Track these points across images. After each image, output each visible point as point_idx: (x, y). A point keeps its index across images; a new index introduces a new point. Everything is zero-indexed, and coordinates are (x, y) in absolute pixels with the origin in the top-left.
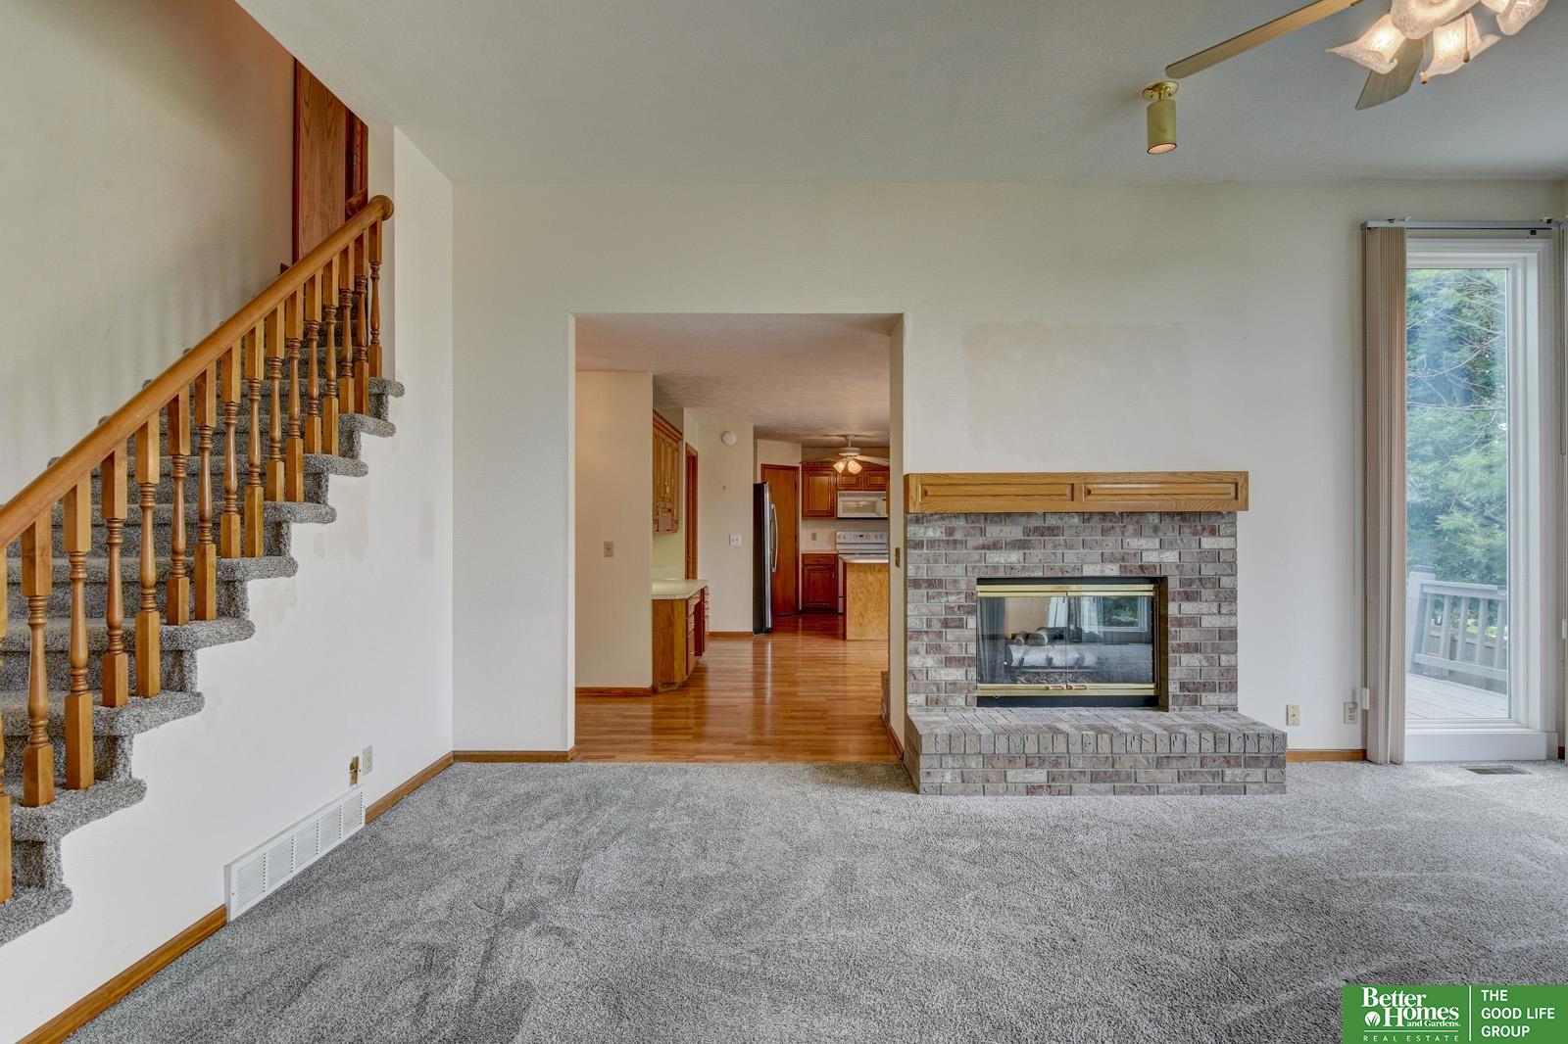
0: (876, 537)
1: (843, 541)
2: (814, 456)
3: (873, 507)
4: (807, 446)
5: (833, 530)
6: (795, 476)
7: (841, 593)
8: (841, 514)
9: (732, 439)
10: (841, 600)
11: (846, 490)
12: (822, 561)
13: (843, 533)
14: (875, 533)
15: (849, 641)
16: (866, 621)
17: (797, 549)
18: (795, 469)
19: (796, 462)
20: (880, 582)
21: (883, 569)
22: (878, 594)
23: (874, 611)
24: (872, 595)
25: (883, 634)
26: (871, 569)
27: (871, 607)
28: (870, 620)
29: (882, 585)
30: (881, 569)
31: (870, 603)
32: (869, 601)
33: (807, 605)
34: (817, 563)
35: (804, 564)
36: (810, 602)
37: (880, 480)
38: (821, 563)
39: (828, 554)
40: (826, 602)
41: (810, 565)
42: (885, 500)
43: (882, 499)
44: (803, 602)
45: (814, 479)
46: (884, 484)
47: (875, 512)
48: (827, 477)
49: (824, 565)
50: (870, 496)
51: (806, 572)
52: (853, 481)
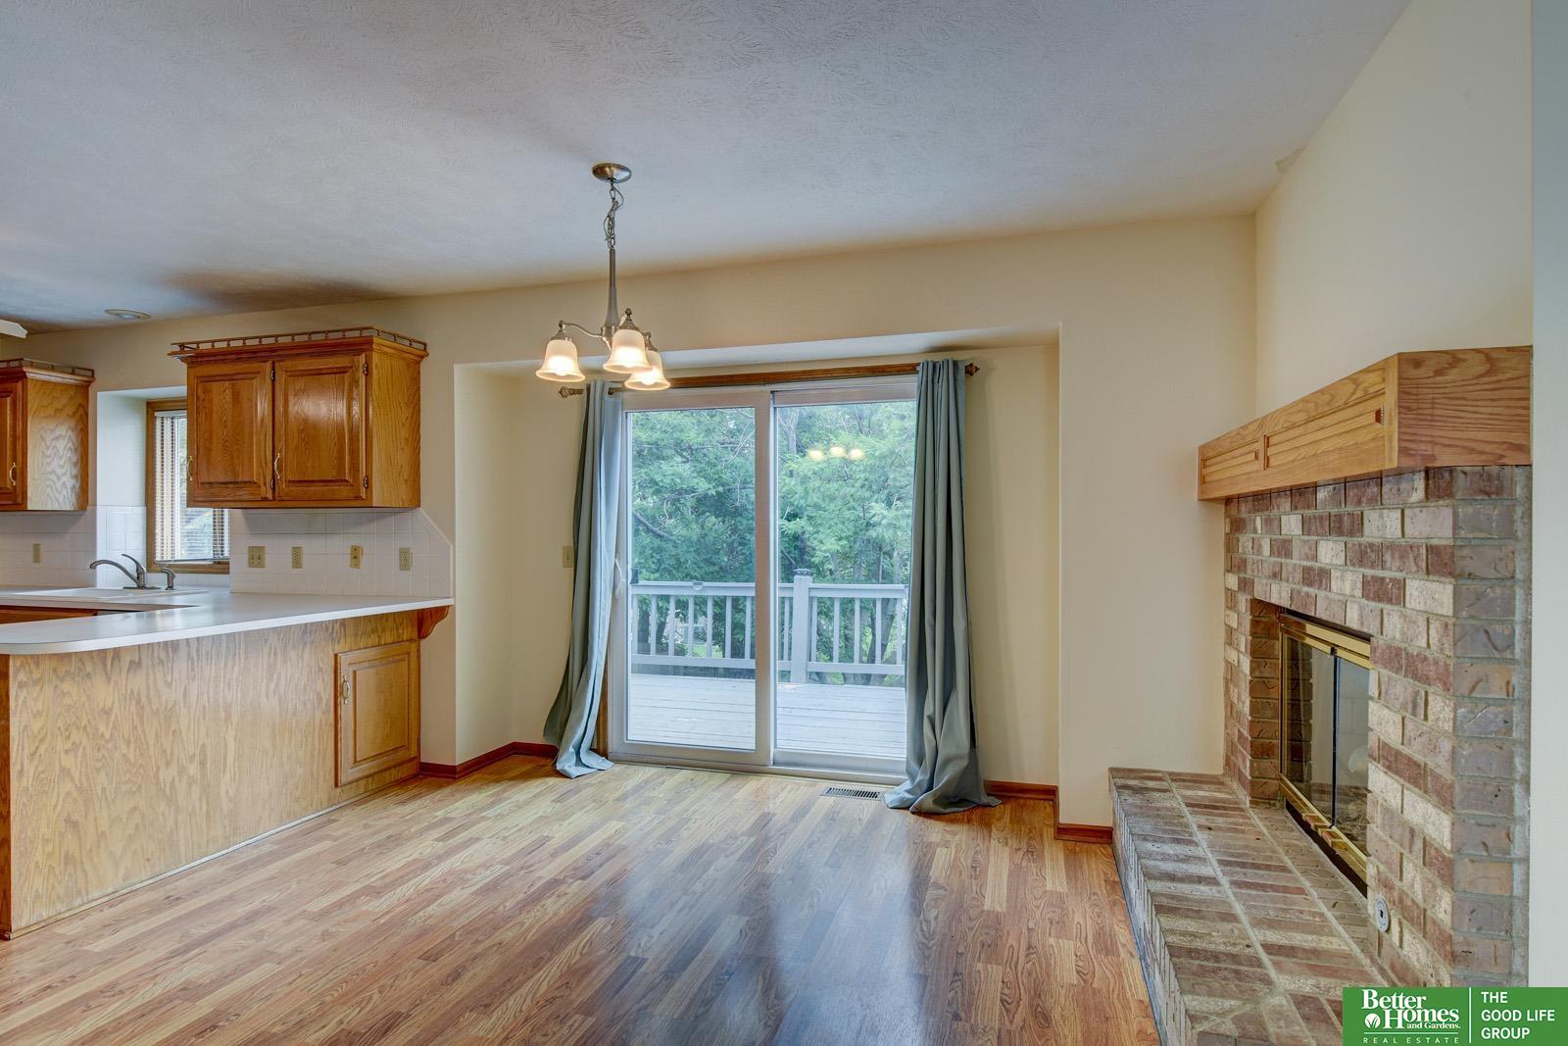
15: (28, 929)
16: (90, 841)
20: (138, 702)
21: (144, 661)
22: (128, 743)
23: (113, 800)
24: (109, 746)
25: (148, 860)
26: (105, 665)
27: (104, 789)
28: (103, 833)
29: (143, 708)
30: (140, 663)
31: (103, 773)
32: (98, 770)
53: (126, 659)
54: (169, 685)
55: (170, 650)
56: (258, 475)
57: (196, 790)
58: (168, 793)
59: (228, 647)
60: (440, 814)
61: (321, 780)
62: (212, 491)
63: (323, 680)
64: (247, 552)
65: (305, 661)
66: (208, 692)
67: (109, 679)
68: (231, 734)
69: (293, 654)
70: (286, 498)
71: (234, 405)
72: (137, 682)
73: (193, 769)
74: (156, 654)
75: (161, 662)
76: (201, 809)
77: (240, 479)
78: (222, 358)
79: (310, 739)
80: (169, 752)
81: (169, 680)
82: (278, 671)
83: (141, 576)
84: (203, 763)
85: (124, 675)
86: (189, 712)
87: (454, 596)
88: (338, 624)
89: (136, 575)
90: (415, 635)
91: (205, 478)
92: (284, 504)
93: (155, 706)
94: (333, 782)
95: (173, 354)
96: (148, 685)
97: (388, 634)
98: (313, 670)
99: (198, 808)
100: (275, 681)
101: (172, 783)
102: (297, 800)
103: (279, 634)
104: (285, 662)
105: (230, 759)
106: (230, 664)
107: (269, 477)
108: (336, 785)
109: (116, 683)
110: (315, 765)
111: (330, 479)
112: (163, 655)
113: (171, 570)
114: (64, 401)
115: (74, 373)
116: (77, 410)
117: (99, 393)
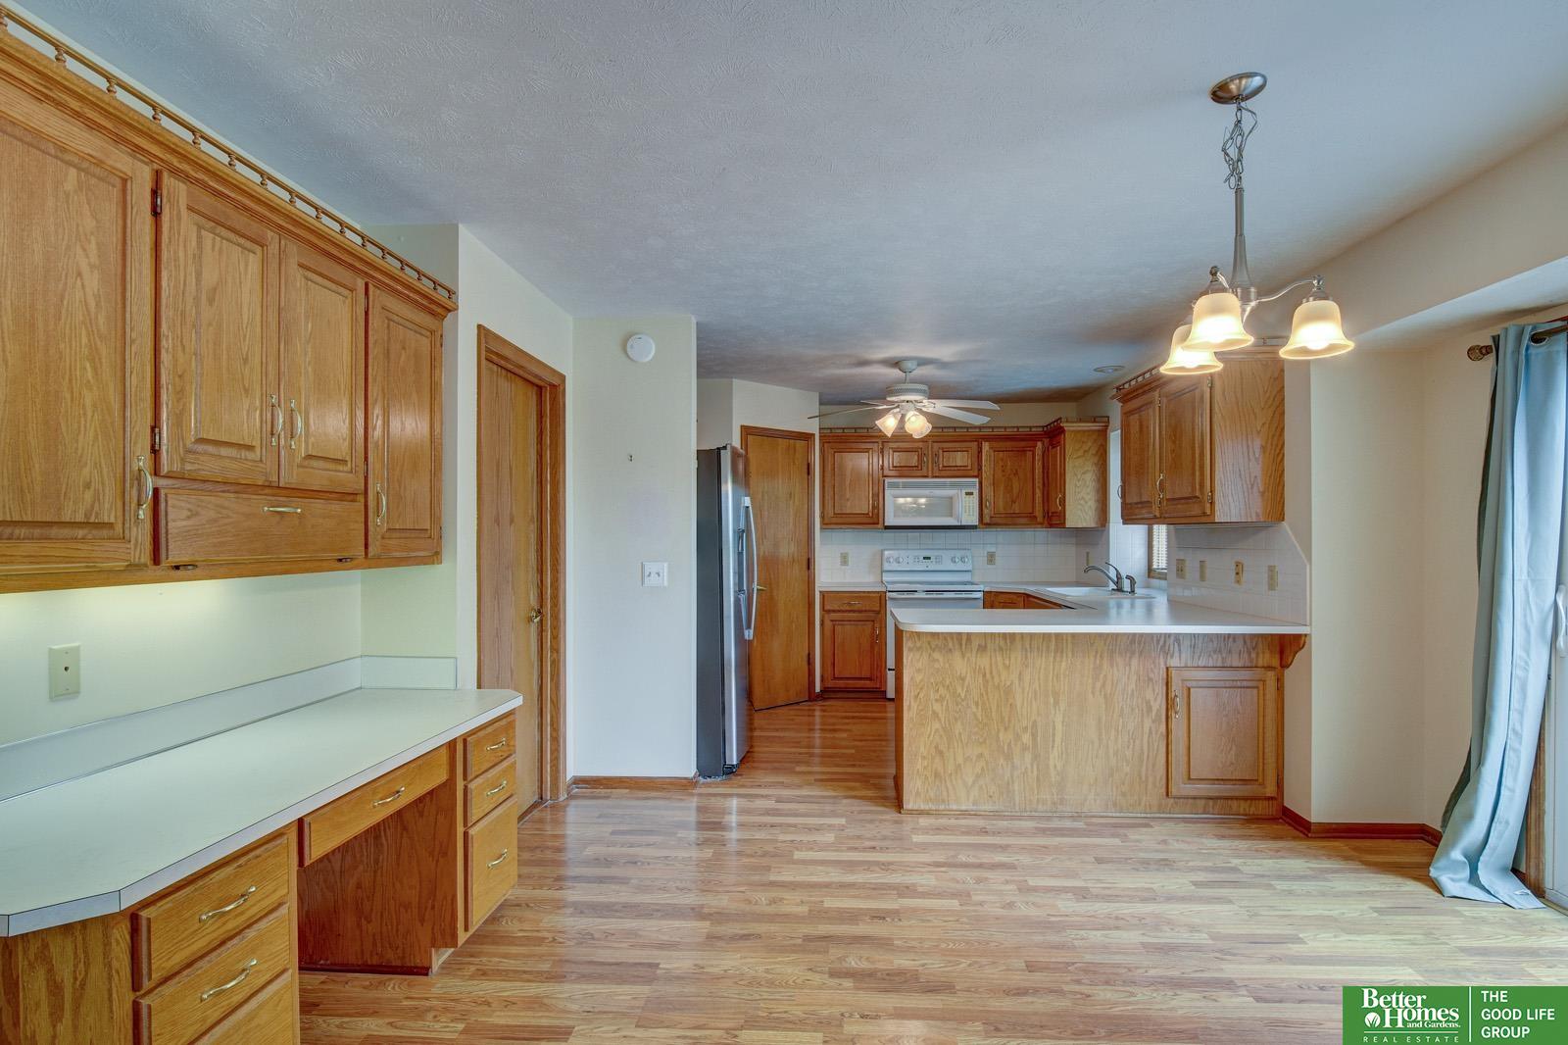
0: (953, 560)
1: (895, 566)
2: (842, 418)
3: (949, 505)
4: (833, 398)
5: (879, 547)
6: (809, 449)
7: (891, 662)
8: (890, 521)
9: (647, 350)
10: (891, 676)
11: (900, 477)
12: (857, 605)
13: (895, 554)
14: (952, 553)
15: (911, 812)
16: (951, 768)
17: (810, 582)
18: (807, 437)
19: (813, 427)
20: (984, 675)
21: (989, 646)
22: (977, 704)
23: (967, 744)
24: (964, 703)
25: (991, 797)
26: (961, 645)
27: (960, 734)
28: (959, 765)
29: (987, 681)
30: (986, 646)
31: (959, 723)
32: (956, 719)
33: (830, 684)
34: (848, 608)
35: (824, 610)
36: (835, 678)
37: (960, 459)
38: (856, 608)
39: (868, 592)
40: (867, 679)
41: (834, 611)
42: (972, 494)
43: (964, 492)
44: (822, 677)
45: (842, 458)
46: (970, 465)
47: (951, 516)
48: (867, 451)
49: (860, 611)
50: (943, 486)
51: (828, 624)
52: (914, 460)
53: (975, 644)
54: (1007, 668)
55: (1008, 641)
57: (1028, 756)
58: (1006, 751)
59: (1057, 645)
60: (1235, 862)
61: (1150, 786)
63: (1154, 690)
65: (1133, 668)
66: (1039, 679)
67: (963, 656)
68: (1059, 719)
69: (1119, 660)
72: (984, 661)
73: (1026, 738)
74: (997, 642)
75: (1001, 649)
76: (1032, 772)
77: (1143, 500)
79: (1137, 742)
80: (1006, 719)
81: (1008, 662)
82: (1104, 673)
83: (1120, 581)
84: (1034, 736)
85: (974, 655)
86: (1023, 692)
87: (1311, 624)
88: (1172, 638)
89: (1116, 579)
90: (1276, 662)
93: (996, 680)
94: (1164, 790)
96: (991, 665)
97: (1235, 656)
98: (1141, 678)
99: (1029, 771)
100: (1101, 681)
101: (1009, 745)
102: (1124, 794)
103: (1105, 640)
104: (1112, 666)
105: (1058, 740)
106: (1058, 659)
108: (1167, 795)
109: (968, 658)
110: (1144, 768)
112: (1002, 643)
114: (1090, 444)
115: (1095, 422)
116: (1099, 449)
117: (1112, 434)
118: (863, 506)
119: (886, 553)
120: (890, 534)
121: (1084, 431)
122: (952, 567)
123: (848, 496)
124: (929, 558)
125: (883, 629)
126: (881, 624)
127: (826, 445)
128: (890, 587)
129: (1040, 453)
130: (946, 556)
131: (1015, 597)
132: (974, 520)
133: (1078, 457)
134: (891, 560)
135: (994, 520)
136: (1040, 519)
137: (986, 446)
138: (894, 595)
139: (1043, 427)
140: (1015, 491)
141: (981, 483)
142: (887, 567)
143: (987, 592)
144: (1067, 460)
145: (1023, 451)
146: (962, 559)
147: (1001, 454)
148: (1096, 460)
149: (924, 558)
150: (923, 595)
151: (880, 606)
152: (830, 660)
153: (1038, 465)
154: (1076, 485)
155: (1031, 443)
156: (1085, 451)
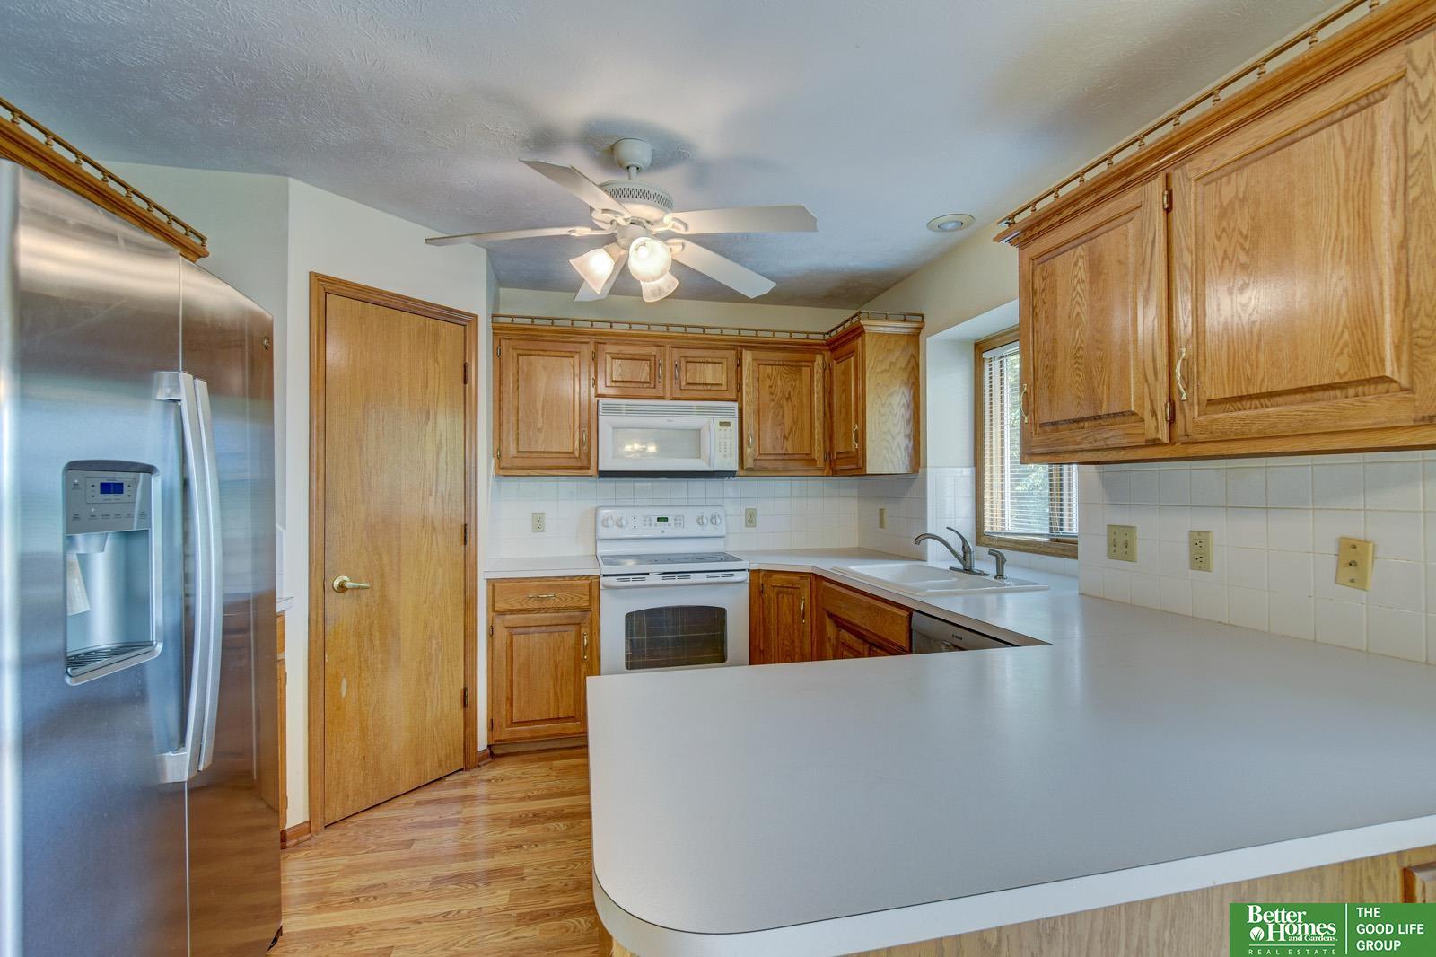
0: (700, 521)
1: (615, 532)
3: (696, 440)
5: (591, 505)
6: (468, 340)
8: (607, 463)
11: (622, 397)
12: (552, 599)
13: (616, 513)
14: (698, 511)
17: (469, 566)
18: (463, 320)
19: (473, 298)
33: (505, 733)
34: (536, 605)
35: (494, 610)
36: (513, 723)
37: (712, 374)
38: (550, 604)
39: (572, 578)
40: (567, 719)
41: (512, 612)
42: (728, 424)
43: (717, 421)
44: (491, 726)
45: (530, 364)
46: (724, 383)
47: (700, 457)
48: (570, 355)
49: (557, 610)
50: (687, 412)
51: (502, 634)
52: (643, 373)
56: (1140, 398)
62: (1057, 435)
64: (1105, 532)
70: (1201, 437)
71: (1091, 283)
77: (1104, 411)
78: (1071, 210)
83: (968, 556)
89: (962, 554)
91: (1046, 417)
92: (1192, 450)
95: (998, 239)
107: (1162, 400)
111: (1326, 381)
113: (1001, 548)
114: (897, 354)
115: (905, 320)
116: (909, 361)
117: (928, 339)
118: (566, 442)
119: (603, 512)
120: (609, 484)
121: (890, 335)
122: (697, 531)
123: (540, 426)
124: (666, 519)
125: (595, 637)
126: (591, 628)
127: (504, 343)
128: (606, 569)
129: (820, 371)
130: (690, 515)
131: (796, 578)
132: (733, 465)
133: (882, 372)
134: (610, 522)
135: (760, 464)
136: (820, 464)
137: (748, 357)
138: (613, 581)
139: (824, 334)
140: (788, 422)
141: (741, 410)
142: (603, 533)
143: (754, 571)
144: (868, 375)
145: (796, 367)
146: (713, 520)
147: (769, 369)
148: (905, 376)
149: (659, 519)
150: (658, 580)
151: (590, 600)
152: (503, 693)
153: (818, 386)
154: (879, 412)
155: (807, 356)
156: (891, 363)
